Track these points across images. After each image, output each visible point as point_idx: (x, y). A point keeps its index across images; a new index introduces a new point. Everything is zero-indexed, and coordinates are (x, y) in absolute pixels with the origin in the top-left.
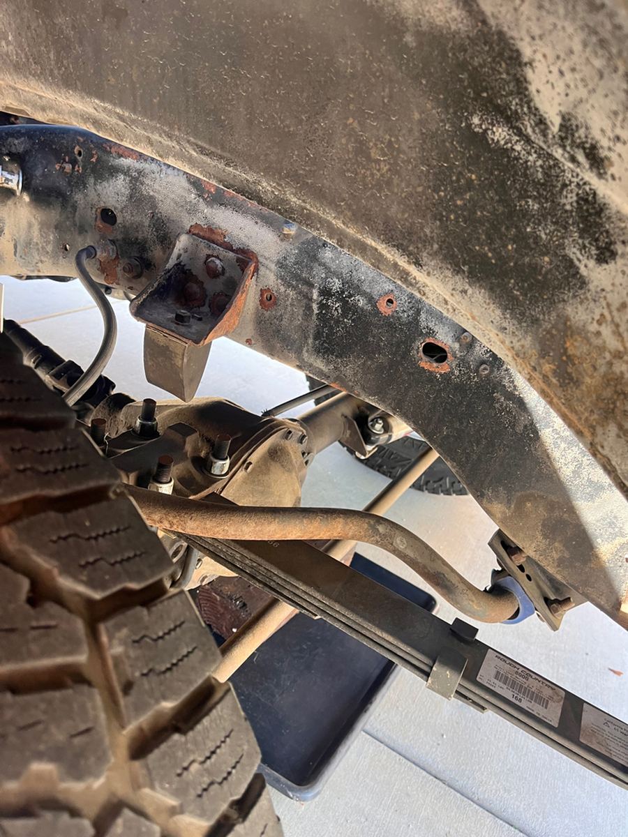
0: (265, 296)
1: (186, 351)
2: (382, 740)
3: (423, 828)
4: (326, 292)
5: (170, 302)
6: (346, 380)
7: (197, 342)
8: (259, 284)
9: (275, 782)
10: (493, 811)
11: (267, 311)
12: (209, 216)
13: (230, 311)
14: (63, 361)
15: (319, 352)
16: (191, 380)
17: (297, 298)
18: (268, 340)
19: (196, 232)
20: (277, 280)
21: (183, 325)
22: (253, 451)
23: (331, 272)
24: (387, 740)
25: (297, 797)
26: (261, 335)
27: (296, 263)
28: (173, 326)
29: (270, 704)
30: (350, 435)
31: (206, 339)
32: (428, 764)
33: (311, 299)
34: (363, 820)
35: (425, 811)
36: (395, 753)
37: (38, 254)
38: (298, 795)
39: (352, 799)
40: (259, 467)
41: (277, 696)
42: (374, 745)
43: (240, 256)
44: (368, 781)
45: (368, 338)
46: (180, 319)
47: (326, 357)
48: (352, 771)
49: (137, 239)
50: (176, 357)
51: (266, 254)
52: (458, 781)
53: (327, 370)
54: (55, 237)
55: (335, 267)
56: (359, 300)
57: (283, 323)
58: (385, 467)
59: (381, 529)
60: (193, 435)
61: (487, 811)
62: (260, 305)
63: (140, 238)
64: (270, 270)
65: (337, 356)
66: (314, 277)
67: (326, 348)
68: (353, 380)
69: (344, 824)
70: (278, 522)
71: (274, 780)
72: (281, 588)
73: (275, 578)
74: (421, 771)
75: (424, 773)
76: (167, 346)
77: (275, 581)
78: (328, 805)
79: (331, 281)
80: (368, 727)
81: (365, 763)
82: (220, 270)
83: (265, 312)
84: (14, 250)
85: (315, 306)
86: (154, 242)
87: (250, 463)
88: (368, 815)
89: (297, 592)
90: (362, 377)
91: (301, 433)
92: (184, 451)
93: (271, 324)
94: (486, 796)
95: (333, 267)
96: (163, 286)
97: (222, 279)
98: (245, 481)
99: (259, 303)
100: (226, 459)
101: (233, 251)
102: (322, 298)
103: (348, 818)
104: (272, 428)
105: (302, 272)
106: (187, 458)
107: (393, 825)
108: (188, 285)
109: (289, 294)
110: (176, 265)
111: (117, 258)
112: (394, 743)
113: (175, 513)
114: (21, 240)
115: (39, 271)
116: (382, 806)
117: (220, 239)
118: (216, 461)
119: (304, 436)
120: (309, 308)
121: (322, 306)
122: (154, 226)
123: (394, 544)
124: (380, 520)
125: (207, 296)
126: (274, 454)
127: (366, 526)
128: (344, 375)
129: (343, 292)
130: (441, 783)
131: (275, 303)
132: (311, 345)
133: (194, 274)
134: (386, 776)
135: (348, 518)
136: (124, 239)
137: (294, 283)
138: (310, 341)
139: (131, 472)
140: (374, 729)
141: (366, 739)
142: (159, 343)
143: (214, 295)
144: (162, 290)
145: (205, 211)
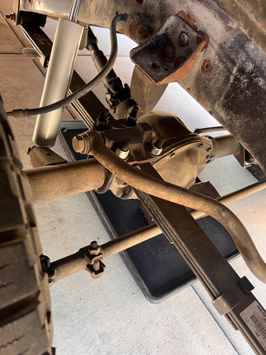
0: (206, 65)
1: (150, 86)
2: (198, 293)
3: (199, 339)
4: (241, 71)
5: (155, 56)
6: (234, 128)
7: (157, 82)
8: (204, 56)
9: (143, 290)
10: (235, 347)
11: (204, 73)
12: (190, 7)
13: (182, 68)
14: (116, 76)
15: (225, 107)
16: (151, 103)
17: (223, 70)
18: (199, 92)
19: (180, 16)
20: (216, 56)
21: (154, 70)
22: (178, 148)
23: (249, 58)
24: (200, 294)
25: (149, 300)
26: (196, 88)
27: (230, 48)
28: (149, 69)
29: (155, 257)
30: (239, 154)
31: (161, 81)
32: (214, 313)
33: (231, 73)
34: (175, 322)
35: (204, 332)
36: (201, 301)
37: (105, 15)
38: (150, 299)
39: (174, 311)
40: (179, 157)
41: (160, 255)
42: (193, 293)
43: (199, 36)
44: (184, 307)
45: (257, 107)
46: (154, 66)
47: (227, 111)
48: (179, 300)
49: (150, 14)
50: (145, 87)
51: (215, 38)
52: (225, 327)
53: (225, 119)
54: (114, 7)
55: (253, 55)
56: (260, 81)
57: (210, 83)
58: (256, 173)
59: (224, 214)
60: (149, 131)
61: (233, 346)
62: (202, 69)
63: (151, 14)
64: (214, 48)
65: (234, 112)
66: (237, 59)
67: (230, 105)
68: (238, 129)
69: (166, 320)
70: (167, 192)
71: (143, 288)
72: (160, 222)
73: (159, 216)
74: (210, 314)
75: (211, 316)
76: (142, 80)
77: (158, 217)
78: (162, 308)
79: (248, 64)
80: (194, 285)
81: (186, 299)
82: (186, 42)
83: (202, 74)
84: (95, 11)
85: (232, 78)
86: (158, 18)
87: (174, 154)
88: (178, 321)
89: (167, 227)
90: (244, 130)
91: (209, 146)
92: (142, 138)
93: (204, 82)
94: (235, 340)
95: (252, 55)
96: (153, 45)
97: (186, 48)
98: (169, 161)
99: (201, 68)
100: (160, 148)
101: (196, 31)
102: (238, 73)
103: (168, 318)
104: (193, 139)
105: (232, 53)
106: (142, 142)
107: (187, 330)
108: (167, 48)
109: (219, 66)
110: (164, 34)
111: (138, 24)
112: (203, 297)
113: (118, 168)
114: (99, 5)
115: (103, 24)
116: (185, 320)
117: (192, 22)
118: (155, 148)
119: (211, 148)
120: (228, 78)
121: (236, 79)
122: (160, 8)
123: (228, 224)
124: (225, 209)
125: (175, 57)
126: (189, 153)
127: (216, 210)
128: (234, 125)
129: (252, 73)
130: (217, 324)
131: (210, 70)
132: (221, 101)
133: (172, 42)
134: (193, 309)
135: (207, 202)
136: (144, 14)
137: (225, 60)
138: (222, 99)
139: (111, 140)
140: (196, 287)
141: (191, 289)
142: (139, 77)
143: (179, 57)
144: (152, 47)
145: (189, 3)
